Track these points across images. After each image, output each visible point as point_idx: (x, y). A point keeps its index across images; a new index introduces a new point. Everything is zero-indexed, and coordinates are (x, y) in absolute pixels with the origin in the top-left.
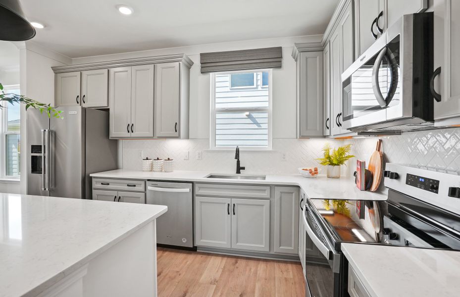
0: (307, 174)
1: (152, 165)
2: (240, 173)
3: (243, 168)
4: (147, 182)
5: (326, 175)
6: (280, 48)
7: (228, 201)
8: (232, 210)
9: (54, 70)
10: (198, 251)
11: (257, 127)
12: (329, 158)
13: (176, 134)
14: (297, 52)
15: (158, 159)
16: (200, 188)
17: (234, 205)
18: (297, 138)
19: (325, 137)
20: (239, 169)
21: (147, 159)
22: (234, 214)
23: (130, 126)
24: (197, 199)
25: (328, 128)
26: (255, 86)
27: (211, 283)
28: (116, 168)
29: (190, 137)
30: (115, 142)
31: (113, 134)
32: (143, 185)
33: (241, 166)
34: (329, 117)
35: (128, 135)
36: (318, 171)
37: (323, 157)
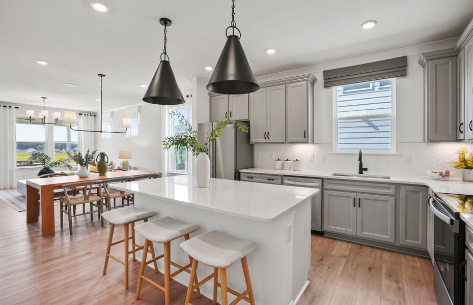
0: (436, 176)
1: (283, 165)
2: (362, 173)
3: (366, 169)
4: (284, 177)
5: (461, 179)
6: (405, 57)
7: (354, 195)
8: (357, 203)
9: (209, 95)
10: (325, 235)
11: (373, 130)
12: (464, 161)
13: (305, 140)
14: (425, 60)
15: (288, 160)
16: (328, 183)
17: (360, 199)
18: (424, 142)
19: (459, 141)
20: (362, 170)
21: (279, 160)
22: (359, 207)
23: (267, 133)
24: (326, 191)
25: (462, 132)
26: (371, 88)
27: (342, 257)
28: (252, 166)
29: (315, 142)
30: (251, 147)
31: (253, 139)
32: (280, 180)
33: (363, 167)
34: (463, 121)
35: (265, 141)
36: (450, 174)
37: (457, 160)
